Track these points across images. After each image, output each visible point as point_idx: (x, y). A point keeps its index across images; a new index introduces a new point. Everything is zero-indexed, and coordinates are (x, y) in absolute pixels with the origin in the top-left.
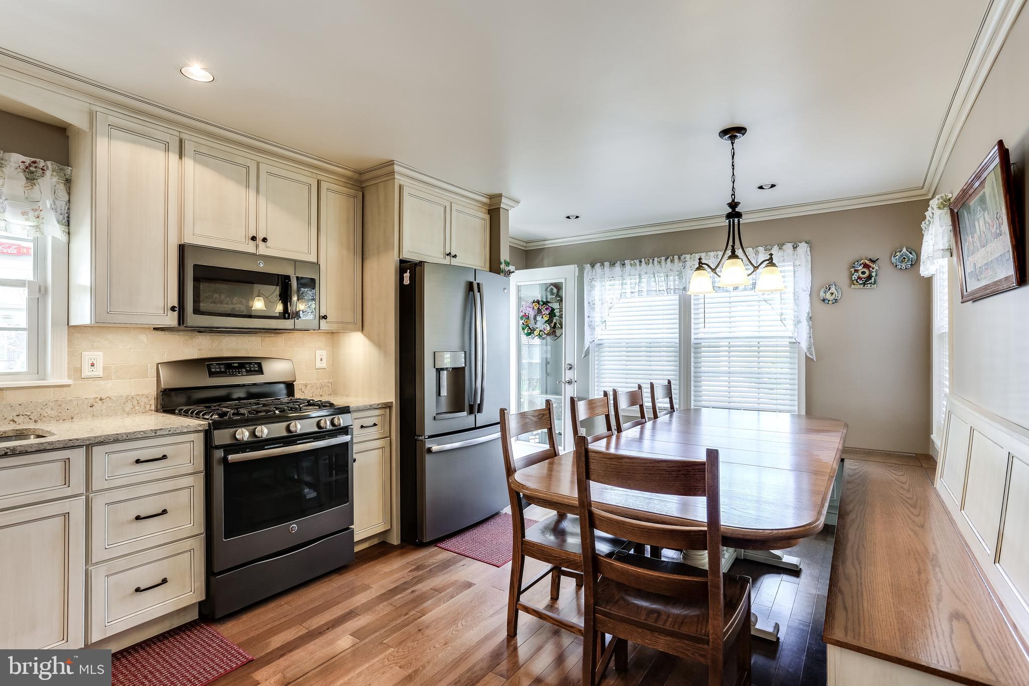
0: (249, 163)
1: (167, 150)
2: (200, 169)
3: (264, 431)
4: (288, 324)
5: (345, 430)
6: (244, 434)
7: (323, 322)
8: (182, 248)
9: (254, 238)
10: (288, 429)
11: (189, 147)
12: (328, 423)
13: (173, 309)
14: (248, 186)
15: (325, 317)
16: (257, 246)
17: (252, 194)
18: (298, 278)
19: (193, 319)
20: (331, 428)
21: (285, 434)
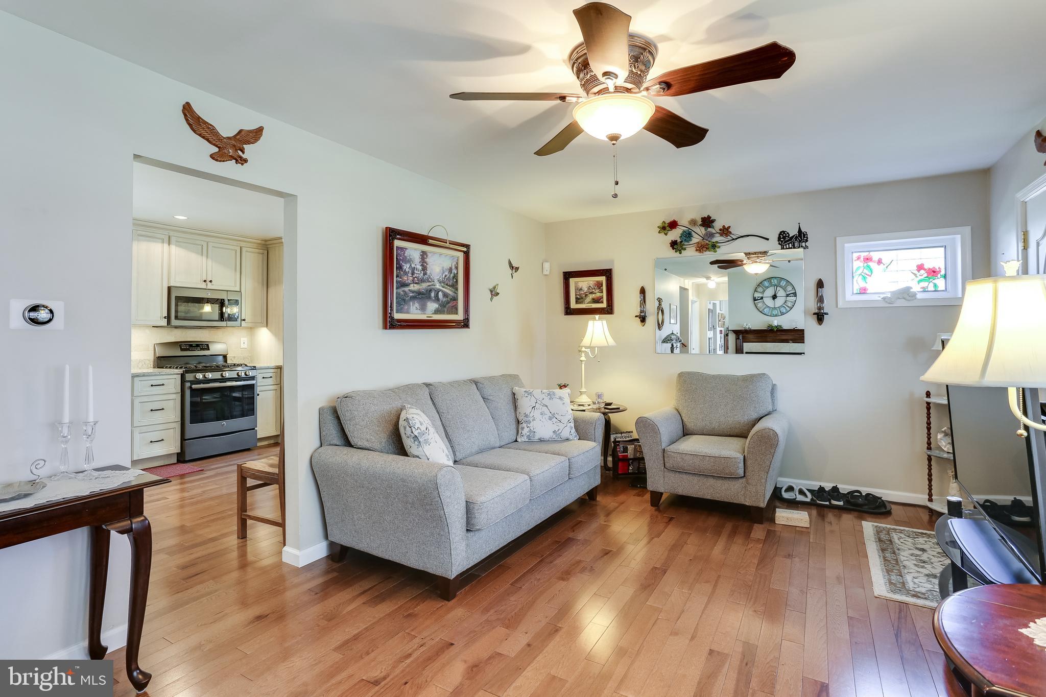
0: (202, 243)
1: (163, 242)
2: (178, 248)
3: (210, 375)
4: (223, 324)
5: (253, 378)
6: (200, 376)
7: (243, 322)
8: (169, 289)
9: (205, 281)
10: (222, 374)
11: (173, 239)
12: (243, 374)
13: (165, 318)
14: (202, 255)
15: (244, 320)
16: (207, 285)
17: (204, 258)
18: (229, 300)
19: (174, 322)
20: (245, 376)
21: (220, 377)
